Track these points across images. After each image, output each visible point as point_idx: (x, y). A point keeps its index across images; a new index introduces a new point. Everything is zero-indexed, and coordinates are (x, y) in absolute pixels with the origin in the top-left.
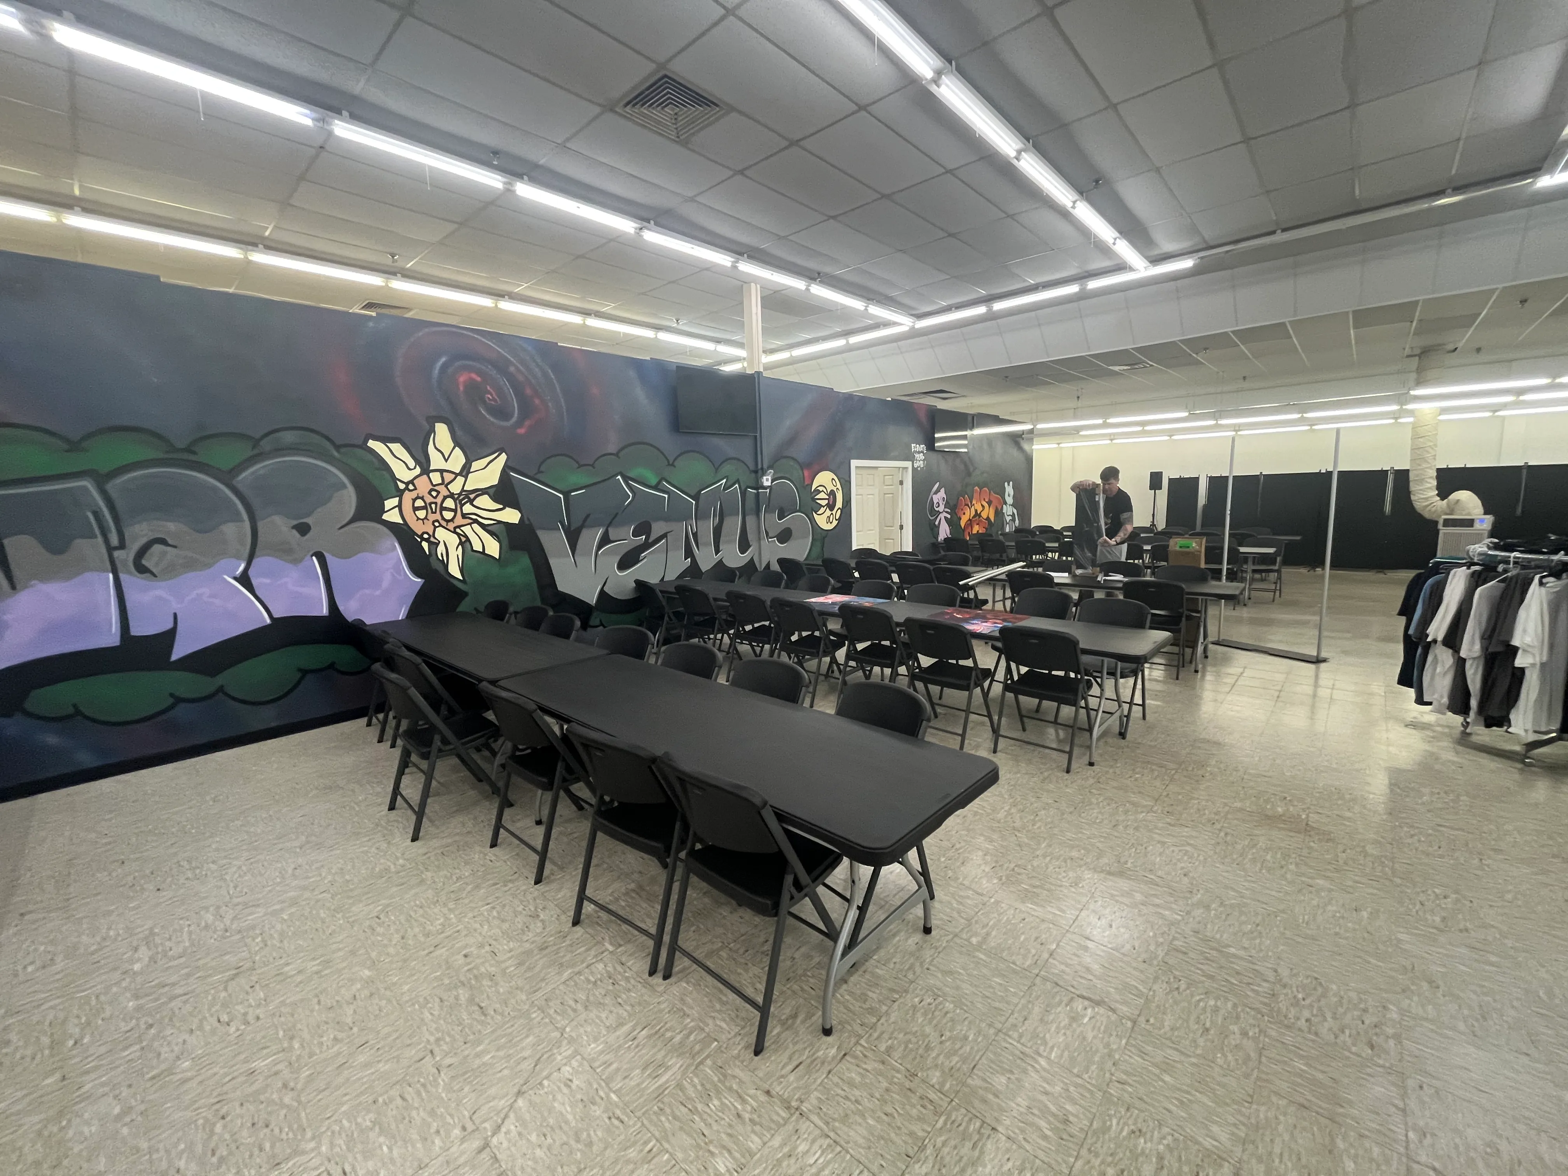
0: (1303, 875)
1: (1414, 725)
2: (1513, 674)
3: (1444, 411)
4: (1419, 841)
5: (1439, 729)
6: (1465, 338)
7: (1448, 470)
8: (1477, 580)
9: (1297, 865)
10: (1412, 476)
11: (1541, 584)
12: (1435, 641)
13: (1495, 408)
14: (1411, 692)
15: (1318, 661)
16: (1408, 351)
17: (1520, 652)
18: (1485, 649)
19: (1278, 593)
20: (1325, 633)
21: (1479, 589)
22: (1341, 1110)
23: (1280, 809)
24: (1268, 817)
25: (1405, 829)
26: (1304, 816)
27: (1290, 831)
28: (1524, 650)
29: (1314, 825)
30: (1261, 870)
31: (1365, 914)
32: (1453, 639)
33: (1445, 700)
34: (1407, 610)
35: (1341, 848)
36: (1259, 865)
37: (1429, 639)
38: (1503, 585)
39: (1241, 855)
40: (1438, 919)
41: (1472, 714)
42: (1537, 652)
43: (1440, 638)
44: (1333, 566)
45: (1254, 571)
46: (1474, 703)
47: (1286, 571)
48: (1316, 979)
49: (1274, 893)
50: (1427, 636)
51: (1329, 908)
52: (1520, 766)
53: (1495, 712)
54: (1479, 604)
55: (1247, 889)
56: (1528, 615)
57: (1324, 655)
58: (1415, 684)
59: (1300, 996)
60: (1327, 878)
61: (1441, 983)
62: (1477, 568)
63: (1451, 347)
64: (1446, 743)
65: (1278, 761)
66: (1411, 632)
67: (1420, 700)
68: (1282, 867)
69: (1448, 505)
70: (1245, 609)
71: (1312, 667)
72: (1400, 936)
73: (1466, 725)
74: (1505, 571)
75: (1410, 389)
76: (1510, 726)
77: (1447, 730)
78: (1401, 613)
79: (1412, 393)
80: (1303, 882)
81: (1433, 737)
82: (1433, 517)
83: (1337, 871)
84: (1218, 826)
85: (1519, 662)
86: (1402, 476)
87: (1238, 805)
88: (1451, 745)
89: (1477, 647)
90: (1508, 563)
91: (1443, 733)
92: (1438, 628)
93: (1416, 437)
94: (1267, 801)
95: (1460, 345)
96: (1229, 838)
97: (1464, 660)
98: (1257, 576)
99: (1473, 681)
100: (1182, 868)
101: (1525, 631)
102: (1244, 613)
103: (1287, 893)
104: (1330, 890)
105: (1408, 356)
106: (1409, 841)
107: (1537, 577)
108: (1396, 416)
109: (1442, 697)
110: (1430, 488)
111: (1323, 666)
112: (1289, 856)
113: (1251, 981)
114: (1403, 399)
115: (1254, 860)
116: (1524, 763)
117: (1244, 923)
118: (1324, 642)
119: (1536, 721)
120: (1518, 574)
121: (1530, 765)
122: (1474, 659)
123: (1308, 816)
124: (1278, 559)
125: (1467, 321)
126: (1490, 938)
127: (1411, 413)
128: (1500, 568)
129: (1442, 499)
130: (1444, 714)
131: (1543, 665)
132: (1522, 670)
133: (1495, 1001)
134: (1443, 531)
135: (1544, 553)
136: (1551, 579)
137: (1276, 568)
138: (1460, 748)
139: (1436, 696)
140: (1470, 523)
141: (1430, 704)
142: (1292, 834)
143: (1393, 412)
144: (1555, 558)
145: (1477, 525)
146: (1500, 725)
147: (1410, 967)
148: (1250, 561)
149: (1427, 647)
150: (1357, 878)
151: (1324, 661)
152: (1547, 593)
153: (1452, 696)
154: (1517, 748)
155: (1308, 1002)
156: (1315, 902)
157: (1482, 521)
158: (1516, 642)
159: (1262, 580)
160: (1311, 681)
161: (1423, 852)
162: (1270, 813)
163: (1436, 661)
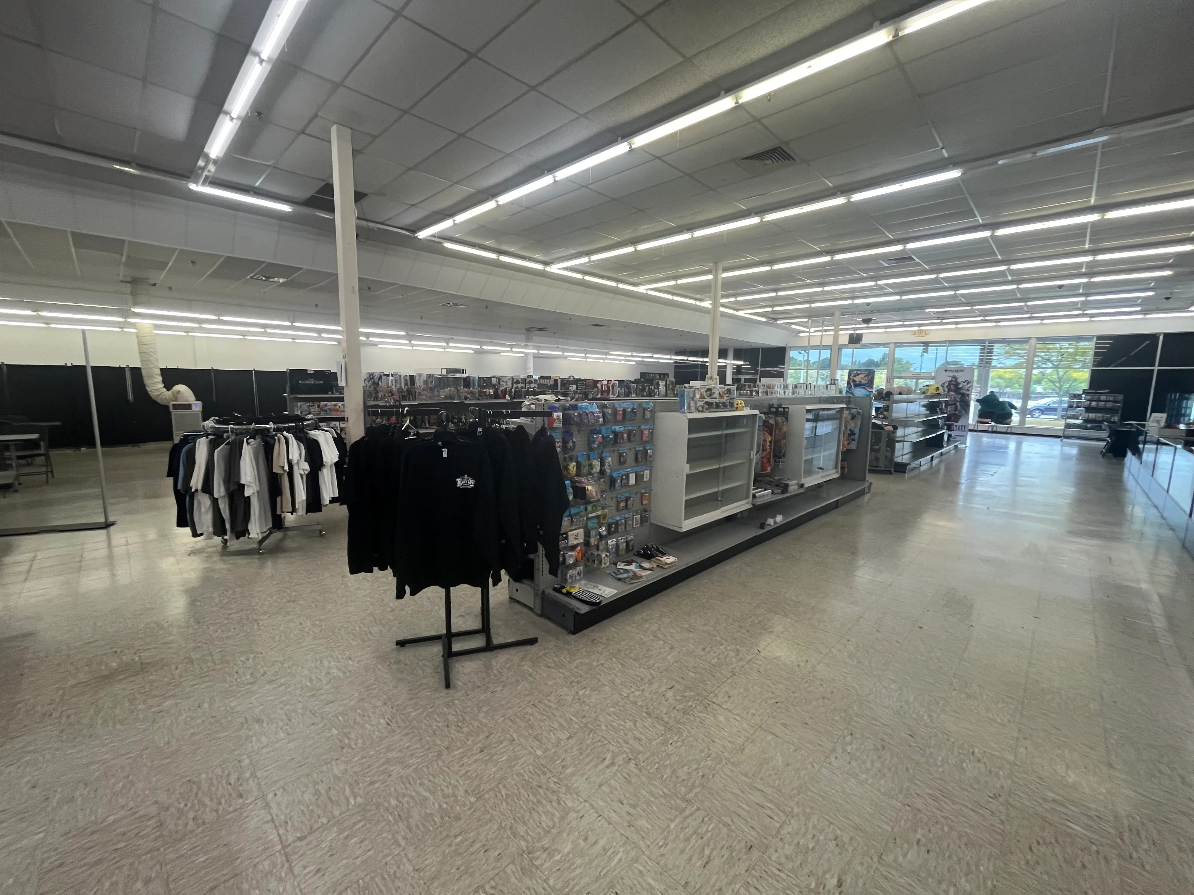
0: (151, 707)
1: (193, 552)
2: (245, 502)
3: (157, 327)
4: (223, 631)
5: (210, 550)
6: (161, 277)
7: (167, 369)
8: (213, 446)
9: (145, 702)
10: (144, 372)
11: (248, 443)
12: (196, 491)
13: (187, 330)
14: (187, 530)
15: (107, 525)
16: (121, 278)
17: (246, 487)
18: (227, 489)
19: (50, 474)
20: (109, 501)
21: (216, 451)
22: (239, 861)
23: (114, 664)
24: (105, 677)
25: (212, 628)
26: (137, 659)
27: (129, 677)
28: (248, 486)
29: (148, 661)
30: (114, 727)
31: (206, 705)
32: (207, 487)
33: (211, 529)
34: (172, 472)
35: (173, 667)
36: (111, 724)
37: (193, 490)
38: (228, 447)
39: (91, 726)
40: (248, 677)
41: (228, 533)
42: (253, 485)
43: (200, 488)
44: (103, 445)
45: (19, 458)
46: (228, 526)
47: (53, 453)
48: (189, 781)
49: (133, 739)
50: (191, 488)
51: (181, 718)
52: (257, 556)
53: (240, 528)
54: (218, 461)
55: (107, 753)
56: (245, 464)
57: (111, 519)
58: (189, 524)
59: (182, 805)
60: (170, 697)
61: (263, 717)
62: (211, 437)
63: (153, 282)
64: (216, 558)
65: (99, 624)
66: (179, 487)
67: (195, 534)
68: (133, 712)
69: (173, 395)
70: (17, 496)
71: (103, 532)
72: (232, 705)
73: (225, 542)
74: (228, 437)
75: (130, 307)
76: (249, 534)
77: (214, 549)
78: (169, 475)
79: (133, 310)
80: (154, 713)
81: (208, 557)
82: (165, 403)
83: (176, 686)
84: (55, 715)
85: (246, 494)
86: (136, 372)
87: (72, 682)
88: (219, 558)
89: (222, 489)
90: (228, 432)
91: (213, 552)
92: (197, 481)
93: (141, 344)
94: (100, 664)
95: (158, 282)
96: (72, 718)
97: (217, 499)
98: (22, 462)
99: (225, 511)
100: (27, 783)
101: (246, 474)
102: (17, 498)
103: (145, 730)
104: (176, 704)
105: (122, 281)
106: (216, 635)
107: (245, 439)
108: (121, 325)
109: (208, 527)
110: (158, 382)
111: (112, 528)
112: (135, 699)
113: (136, 831)
114: (127, 314)
115: (105, 722)
116: (259, 553)
117: (114, 784)
118: (109, 508)
119: (261, 527)
120: (235, 440)
121: (263, 554)
122: (222, 497)
123: (140, 657)
124: (42, 443)
125: (162, 266)
126: (277, 670)
127: (133, 325)
128: (225, 435)
129: (168, 390)
130: (212, 538)
131: (258, 492)
132: (249, 497)
133: (291, 705)
134: (174, 412)
135: (245, 425)
136: (252, 440)
137: (42, 451)
138: (226, 558)
139: (205, 528)
140: (189, 406)
141: (202, 534)
142: (131, 679)
143: (119, 322)
144: (251, 427)
145: (194, 408)
146: (244, 536)
147: (244, 721)
148: (12, 448)
149: (192, 496)
150: (192, 683)
151: (113, 524)
152: (253, 449)
153: (214, 525)
154: (255, 546)
155: (189, 805)
156: (168, 722)
157: (196, 405)
158: (242, 482)
159: (29, 465)
160: (105, 544)
161: (227, 638)
162: (106, 673)
163: (199, 504)
